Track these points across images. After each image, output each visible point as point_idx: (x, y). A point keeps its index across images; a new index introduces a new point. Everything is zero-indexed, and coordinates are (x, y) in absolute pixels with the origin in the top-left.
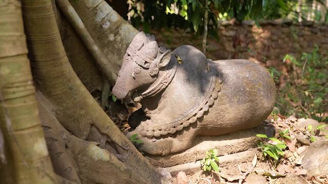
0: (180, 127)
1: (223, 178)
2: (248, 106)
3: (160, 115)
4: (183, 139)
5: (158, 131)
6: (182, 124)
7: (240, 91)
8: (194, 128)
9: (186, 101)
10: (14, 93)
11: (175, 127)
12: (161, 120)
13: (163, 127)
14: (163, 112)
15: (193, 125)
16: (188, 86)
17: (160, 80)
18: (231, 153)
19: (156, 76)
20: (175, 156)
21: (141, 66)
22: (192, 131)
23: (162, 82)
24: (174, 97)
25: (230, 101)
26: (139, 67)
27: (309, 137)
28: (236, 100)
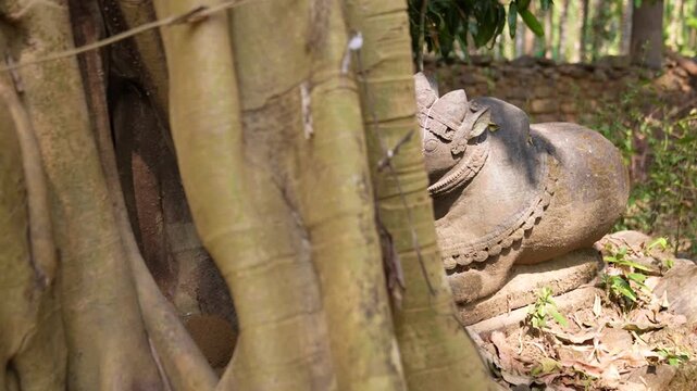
0: (496, 249)
1: (559, 339)
2: (598, 207)
3: (450, 228)
4: (497, 271)
5: (452, 259)
6: (499, 243)
7: (585, 178)
8: (515, 249)
9: (508, 199)
10: (411, 182)
11: (487, 249)
12: (453, 237)
13: (463, 251)
14: (456, 223)
15: (516, 244)
16: (510, 172)
17: (466, 161)
18: (559, 295)
19: (461, 154)
20: (481, 304)
21: (439, 137)
22: (513, 254)
23: (471, 166)
24: (487, 192)
25: (573, 198)
26: (436, 138)
27: (657, 261)
28: (581, 196)
